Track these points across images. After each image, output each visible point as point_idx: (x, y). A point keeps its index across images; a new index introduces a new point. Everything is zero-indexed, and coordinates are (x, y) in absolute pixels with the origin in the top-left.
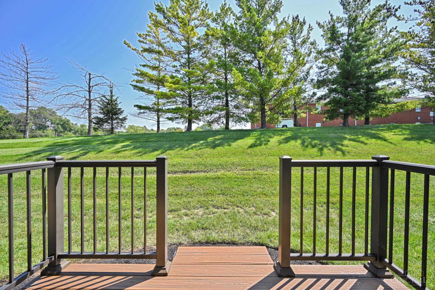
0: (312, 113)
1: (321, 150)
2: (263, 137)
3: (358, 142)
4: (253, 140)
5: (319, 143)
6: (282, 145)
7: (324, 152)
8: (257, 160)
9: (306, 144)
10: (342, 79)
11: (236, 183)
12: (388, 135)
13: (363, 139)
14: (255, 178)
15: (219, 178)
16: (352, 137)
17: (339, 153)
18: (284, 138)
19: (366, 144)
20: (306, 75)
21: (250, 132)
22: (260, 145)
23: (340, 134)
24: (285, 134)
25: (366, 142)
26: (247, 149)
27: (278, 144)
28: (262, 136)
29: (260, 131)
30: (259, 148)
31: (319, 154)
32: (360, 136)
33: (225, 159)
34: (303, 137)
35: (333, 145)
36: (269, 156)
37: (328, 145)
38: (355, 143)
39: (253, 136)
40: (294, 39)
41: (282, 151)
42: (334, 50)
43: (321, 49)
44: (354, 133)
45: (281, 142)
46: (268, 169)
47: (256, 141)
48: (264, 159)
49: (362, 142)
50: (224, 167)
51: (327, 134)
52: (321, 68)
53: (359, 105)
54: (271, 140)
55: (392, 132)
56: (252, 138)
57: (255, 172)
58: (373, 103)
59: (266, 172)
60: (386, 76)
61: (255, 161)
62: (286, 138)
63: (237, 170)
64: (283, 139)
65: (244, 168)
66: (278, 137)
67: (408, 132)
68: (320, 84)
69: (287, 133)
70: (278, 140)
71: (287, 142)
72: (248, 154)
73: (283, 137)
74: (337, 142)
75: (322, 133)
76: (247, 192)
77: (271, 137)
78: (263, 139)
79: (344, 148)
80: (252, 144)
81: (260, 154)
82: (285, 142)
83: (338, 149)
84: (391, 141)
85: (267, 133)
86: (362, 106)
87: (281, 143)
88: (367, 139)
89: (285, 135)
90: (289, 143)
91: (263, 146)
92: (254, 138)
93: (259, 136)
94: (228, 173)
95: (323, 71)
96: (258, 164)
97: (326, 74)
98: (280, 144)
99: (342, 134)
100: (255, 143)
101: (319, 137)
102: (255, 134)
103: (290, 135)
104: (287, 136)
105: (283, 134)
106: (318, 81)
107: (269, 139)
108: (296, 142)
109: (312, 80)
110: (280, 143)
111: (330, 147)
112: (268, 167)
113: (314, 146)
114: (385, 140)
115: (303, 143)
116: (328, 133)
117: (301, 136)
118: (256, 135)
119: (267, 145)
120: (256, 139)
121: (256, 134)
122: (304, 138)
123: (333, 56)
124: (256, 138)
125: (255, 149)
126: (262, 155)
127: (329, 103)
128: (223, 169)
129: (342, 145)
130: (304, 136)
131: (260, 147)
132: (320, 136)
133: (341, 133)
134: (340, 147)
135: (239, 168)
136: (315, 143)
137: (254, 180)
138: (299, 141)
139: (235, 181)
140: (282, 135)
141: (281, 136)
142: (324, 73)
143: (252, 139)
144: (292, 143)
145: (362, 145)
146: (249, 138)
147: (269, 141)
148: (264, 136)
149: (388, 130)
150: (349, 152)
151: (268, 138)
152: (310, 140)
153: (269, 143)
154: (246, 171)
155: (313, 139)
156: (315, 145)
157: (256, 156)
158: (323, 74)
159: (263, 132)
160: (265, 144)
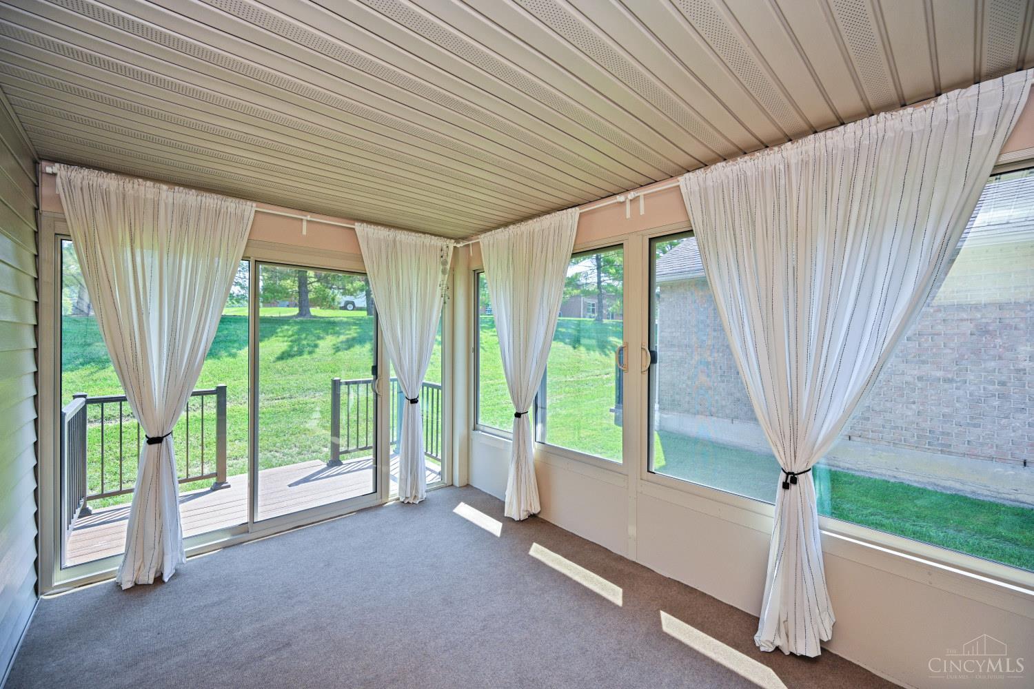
2: (305, 338)
4: (285, 344)
6: (338, 354)
8: (297, 380)
18: (344, 340)
21: (277, 326)
22: (300, 353)
24: (348, 332)
26: (274, 361)
27: (333, 351)
28: (304, 335)
29: (296, 323)
30: (298, 359)
39: (285, 336)
45: (338, 347)
47: (291, 347)
48: (309, 378)
54: (321, 343)
56: (281, 339)
61: (292, 383)
62: (348, 340)
64: (342, 342)
66: (334, 338)
69: (350, 330)
70: (334, 345)
71: (349, 348)
73: (342, 338)
77: (319, 338)
78: (305, 342)
80: (283, 353)
81: (301, 370)
82: (346, 347)
85: (312, 330)
87: (339, 350)
89: (348, 334)
90: (352, 349)
91: (306, 356)
92: (286, 339)
93: (296, 336)
96: (298, 388)
98: (336, 352)
100: (290, 351)
102: (288, 330)
103: (355, 335)
104: (349, 336)
105: (342, 331)
107: (318, 342)
108: (363, 348)
110: (337, 349)
118: (290, 333)
119: (313, 354)
120: (291, 341)
121: (290, 330)
124: (290, 339)
125: (290, 361)
126: (305, 371)
131: (300, 358)
135: (262, 396)
140: (340, 334)
141: (338, 337)
143: (283, 342)
144: (357, 349)
146: (273, 339)
147: (316, 346)
148: (307, 335)
151: (314, 340)
153: (317, 350)
157: (293, 374)
159: (303, 325)
160: (310, 353)
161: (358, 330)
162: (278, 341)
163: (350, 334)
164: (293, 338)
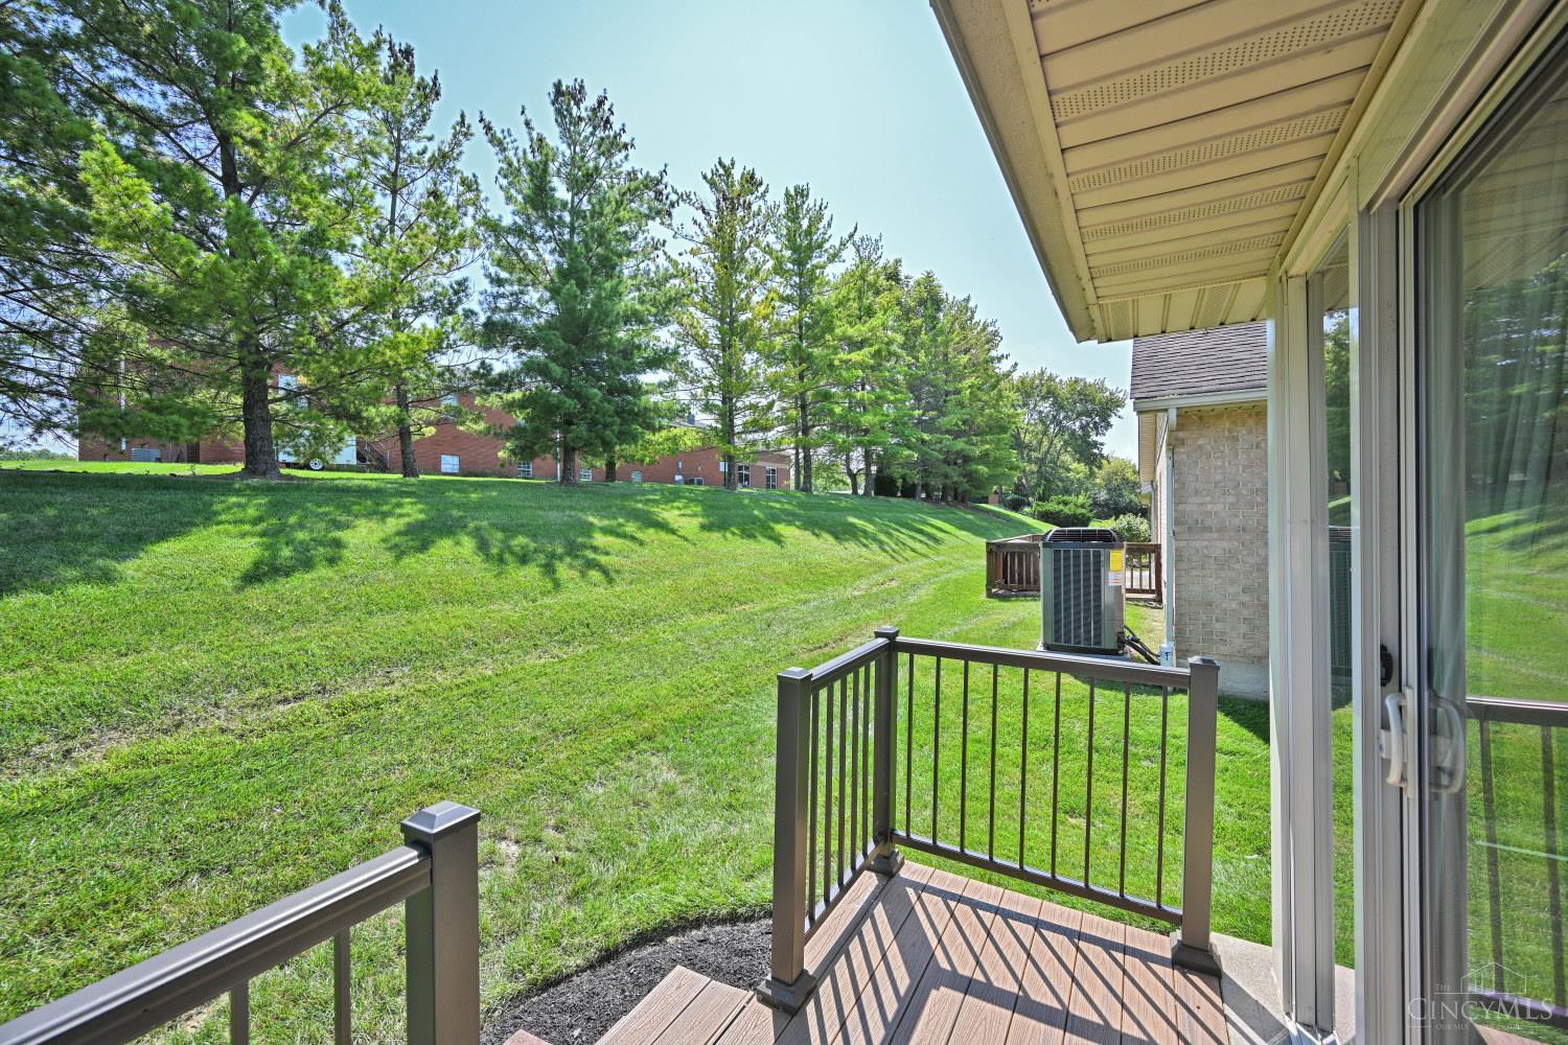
0: (461, 428)
1: (549, 569)
2: (301, 526)
3: (624, 536)
4: (252, 540)
5: (533, 545)
6: (406, 560)
7: (557, 576)
8: (322, 639)
9: (494, 551)
10: (564, 339)
11: (258, 782)
12: (670, 514)
13: (631, 528)
14: (351, 728)
15: (119, 790)
16: (606, 522)
17: (595, 575)
18: (401, 528)
19: (642, 543)
20: (456, 293)
21: (206, 497)
22: (305, 563)
23: (572, 513)
24: (398, 511)
25: (639, 535)
26: (239, 589)
27: (389, 555)
28: (291, 519)
29: (256, 490)
30: (296, 579)
31: (550, 586)
32: (621, 520)
33: (105, 666)
34: (471, 525)
35: (573, 550)
36: (370, 613)
37: (560, 550)
38: (621, 541)
39: (242, 522)
40: (396, 134)
41: (418, 588)
42: (535, 239)
43: (496, 217)
44: (604, 509)
45: (396, 545)
46: (396, 674)
47: (271, 548)
48: (355, 629)
49: (633, 538)
50: (122, 717)
51: (541, 513)
52: (499, 282)
53: (606, 426)
54: (348, 537)
55: (672, 507)
56: (233, 528)
57: (335, 699)
58: (634, 426)
59: (394, 690)
60: (657, 361)
61: (313, 646)
62: (412, 530)
63: (222, 712)
64: (399, 533)
65: (260, 691)
66: (373, 524)
67: (699, 509)
68: (494, 333)
69: (399, 505)
70: (384, 540)
71: (424, 547)
72: (257, 617)
73: (393, 524)
74: (580, 540)
75: (525, 508)
76: (347, 808)
77: (338, 525)
78: (301, 535)
79: (603, 559)
80: (257, 565)
81: (322, 608)
82: (416, 544)
83: (591, 564)
84: (682, 532)
86: (613, 431)
87: (403, 553)
88: (640, 528)
89: (401, 516)
90: (432, 550)
91: (323, 571)
92: (247, 527)
93: (273, 520)
94: (169, 743)
95: (503, 296)
97: (511, 309)
98: (398, 558)
99: (580, 514)
100: (273, 557)
101: (522, 525)
102: (242, 506)
103: (422, 516)
104: (407, 520)
105: (385, 508)
106: (489, 324)
107: (337, 534)
108: (458, 543)
109: (469, 313)
110: (397, 551)
111: (568, 560)
112: (393, 664)
113: (523, 560)
114: (673, 532)
115: (483, 546)
116: (541, 508)
117: (461, 517)
118: (253, 513)
119: (342, 565)
120: (263, 534)
121: (247, 506)
122: (477, 529)
123: (531, 256)
124: (258, 528)
125: (287, 585)
126: (336, 613)
127: (522, 405)
128: (120, 726)
129: (595, 549)
130: (473, 519)
131: (308, 576)
132: (525, 521)
133: (572, 508)
134: (590, 555)
135: (230, 698)
136: (522, 548)
137: (347, 737)
138: (468, 544)
139: (249, 774)
140: (385, 515)
141: (383, 521)
142: (507, 301)
143: (243, 535)
144: (444, 547)
145: (636, 547)
146: (215, 527)
147: (338, 544)
148: (301, 518)
149: (667, 502)
150: (618, 572)
151: (328, 530)
152: (500, 535)
153: (346, 553)
154: (281, 708)
155: (510, 531)
156: (524, 555)
157: (303, 621)
158: (503, 303)
159: (280, 496)
160: (332, 561)
161: (420, 506)
162: (228, 534)
163: (409, 515)
164: (263, 526)
